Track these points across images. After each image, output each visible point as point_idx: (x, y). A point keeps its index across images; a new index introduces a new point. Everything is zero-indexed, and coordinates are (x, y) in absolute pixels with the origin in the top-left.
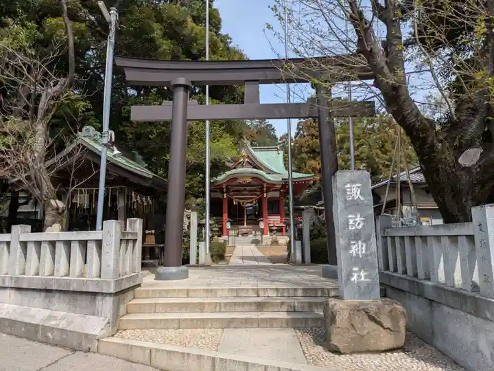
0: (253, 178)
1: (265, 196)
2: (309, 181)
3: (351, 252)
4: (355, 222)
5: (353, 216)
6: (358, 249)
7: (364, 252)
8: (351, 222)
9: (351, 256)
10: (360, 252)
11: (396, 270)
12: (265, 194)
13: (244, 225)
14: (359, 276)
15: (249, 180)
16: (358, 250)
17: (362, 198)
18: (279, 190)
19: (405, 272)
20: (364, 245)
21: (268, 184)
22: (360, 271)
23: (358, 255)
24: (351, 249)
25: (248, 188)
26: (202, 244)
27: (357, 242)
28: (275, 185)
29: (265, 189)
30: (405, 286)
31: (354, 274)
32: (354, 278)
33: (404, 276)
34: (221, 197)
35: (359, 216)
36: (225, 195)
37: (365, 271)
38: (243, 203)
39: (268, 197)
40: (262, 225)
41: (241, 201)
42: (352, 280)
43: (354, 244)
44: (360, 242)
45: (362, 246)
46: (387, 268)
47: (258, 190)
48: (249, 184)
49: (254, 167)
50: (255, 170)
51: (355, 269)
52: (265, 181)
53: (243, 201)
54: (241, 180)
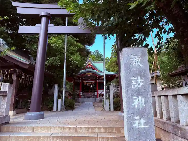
1: (97, 81)
2: (116, 75)
3: (133, 105)
4: (137, 82)
5: (135, 78)
6: (139, 102)
7: (143, 105)
8: (133, 82)
9: (134, 108)
10: (140, 105)
11: (162, 117)
13: (88, 93)
14: (140, 123)
15: (91, 74)
16: (139, 104)
17: (141, 66)
19: (169, 119)
20: (143, 99)
21: (98, 76)
22: (140, 119)
23: (139, 107)
24: (133, 102)
25: (90, 78)
26: (60, 101)
27: (138, 97)
28: (102, 77)
29: (97, 78)
30: (170, 129)
31: (135, 121)
32: (136, 125)
33: (168, 122)
34: (79, 82)
35: (139, 78)
36: (81, 81)
37: (145, 119)
39: (99, 82)
40: (96, 93)
41: (87, 83)
42: (135, 126)
43: (136, 99)
44: (140, 97)
45: (142, 100)
46: (155, 115)
47: (95, 79)
48: (91, 76)
49: (93, 69)
50: (93, 70)
51: (137, 118)
52: (98, 75)
53: (88, 83)
54: (87, 74)
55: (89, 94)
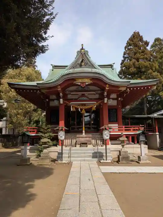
0: (93, 79)
1: (106, 102)
2: (151, 86)
12: (106, 99)
15: (88, 81)
18: (117, 99)
28: (118, 87)
29: (106, 94)
34: (57, 103)
36: (61, 101)
38: (81, 110)
39: (108, 104)
40: (105, 135)
41: (79, 107)
52: (108, 81)
54: (79, 82)
55: (84, 134)
